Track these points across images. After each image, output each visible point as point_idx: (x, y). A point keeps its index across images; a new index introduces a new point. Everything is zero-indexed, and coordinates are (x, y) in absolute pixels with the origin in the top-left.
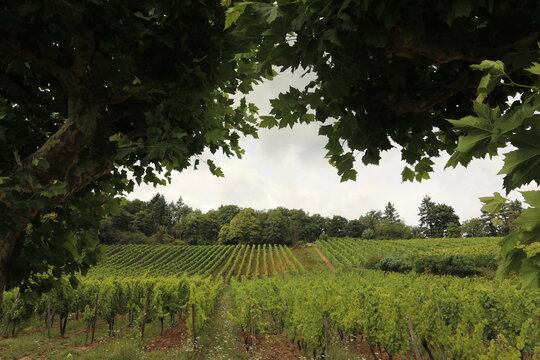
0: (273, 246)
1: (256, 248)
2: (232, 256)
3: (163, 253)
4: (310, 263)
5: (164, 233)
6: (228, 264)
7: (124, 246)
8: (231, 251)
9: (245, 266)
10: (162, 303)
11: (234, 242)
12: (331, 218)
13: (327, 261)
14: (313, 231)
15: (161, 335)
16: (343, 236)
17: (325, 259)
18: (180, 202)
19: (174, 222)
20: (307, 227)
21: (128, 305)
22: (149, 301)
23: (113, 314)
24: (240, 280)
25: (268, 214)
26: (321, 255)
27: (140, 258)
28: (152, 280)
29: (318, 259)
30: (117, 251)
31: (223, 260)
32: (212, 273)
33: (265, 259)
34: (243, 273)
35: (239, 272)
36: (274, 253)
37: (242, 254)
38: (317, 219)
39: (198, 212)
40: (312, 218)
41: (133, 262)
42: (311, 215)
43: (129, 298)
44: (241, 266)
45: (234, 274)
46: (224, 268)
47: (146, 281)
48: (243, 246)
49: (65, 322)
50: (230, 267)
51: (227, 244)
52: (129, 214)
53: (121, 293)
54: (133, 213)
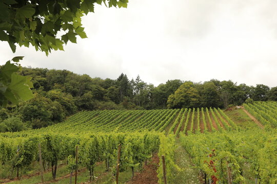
0: (209, 108)
1: (196, 110)
2: (179, 116)
3: (129, 116)
4: (241, 120)
5: (128, 101)
6: (175, 123)
7: (101, 112)
8: (178, 112)
9: (189, 124)
10: (132, 153)
11: (179, 106)
12: (255, 86)
13: (254, 119)
14: (240, 97)
15: (133, 180)
16: (266, 100)
17: (252, 118)
18: (138, 79)
19: (135, 94)
20: (234, 94)
21: (104, 154)
22: (121, 153)
23: (92, 163)
24: (186, 134)
25: (203, 85)
26: (249, 115)
27: (113, 119)
28: (122, 134)
29: (247, 118)
30: (96, 115)
31: (172, 120)
32: (164, 129)
33: (204, 118)
34: (188, 129)
35: (185, 128)
36: (211, 114)
37: (186, 115)
38: (243, 87)
39: (151, 86)
40: (239, 87)
41: (108, 122)
42: (238, 85)
43: (104, 149)
44: (186, 124)
45: (181, 129)
46: (173, 126)
47: (117, 135)
48: (186, 109)
49: (56, 168)
50: (177, 124)
51: (173, 108)
52: (103, 89)
53: (97, 145)
54: (106, 88)
